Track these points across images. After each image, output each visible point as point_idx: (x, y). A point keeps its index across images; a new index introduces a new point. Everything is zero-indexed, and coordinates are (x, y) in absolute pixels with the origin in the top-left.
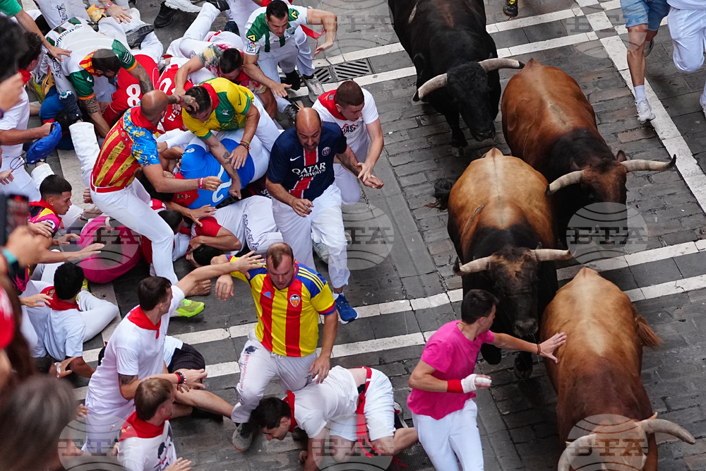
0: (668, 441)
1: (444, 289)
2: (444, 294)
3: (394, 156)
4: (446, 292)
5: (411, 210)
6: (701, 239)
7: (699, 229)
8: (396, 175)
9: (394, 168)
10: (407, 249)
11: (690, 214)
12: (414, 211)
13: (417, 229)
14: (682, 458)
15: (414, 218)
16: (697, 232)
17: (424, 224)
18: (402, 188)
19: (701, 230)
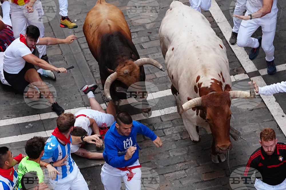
0: (219, 177)
1: (104, 101)
2: (104, 104)
3: (78, 32)
4: (105, 103)
5: (87, 61)
6: (237, 74)
7: (236, 69)
8: (79, 43)
9: (78, 39)
10: (85, 81)
11: (231, 61)
12: (88, 62)
13: (90, 71)
14: (226, 185)
15: (88, 65)
16: (235, 71)
17: (94, 68)
18: (82, 50)
19: (237, 70)
